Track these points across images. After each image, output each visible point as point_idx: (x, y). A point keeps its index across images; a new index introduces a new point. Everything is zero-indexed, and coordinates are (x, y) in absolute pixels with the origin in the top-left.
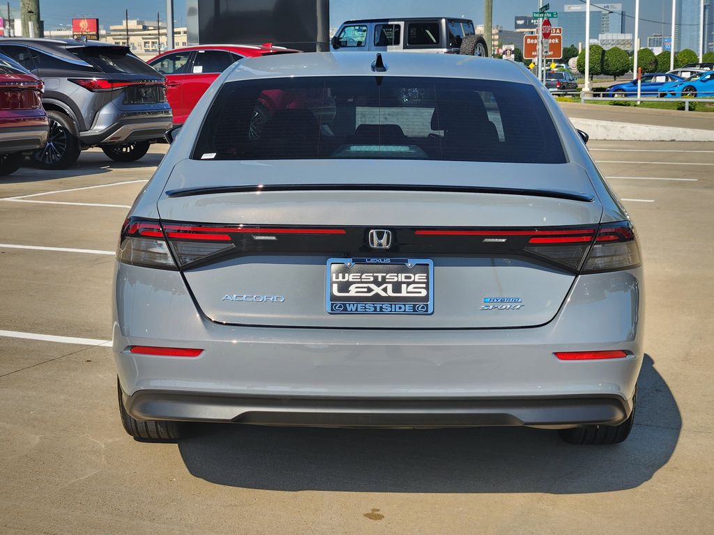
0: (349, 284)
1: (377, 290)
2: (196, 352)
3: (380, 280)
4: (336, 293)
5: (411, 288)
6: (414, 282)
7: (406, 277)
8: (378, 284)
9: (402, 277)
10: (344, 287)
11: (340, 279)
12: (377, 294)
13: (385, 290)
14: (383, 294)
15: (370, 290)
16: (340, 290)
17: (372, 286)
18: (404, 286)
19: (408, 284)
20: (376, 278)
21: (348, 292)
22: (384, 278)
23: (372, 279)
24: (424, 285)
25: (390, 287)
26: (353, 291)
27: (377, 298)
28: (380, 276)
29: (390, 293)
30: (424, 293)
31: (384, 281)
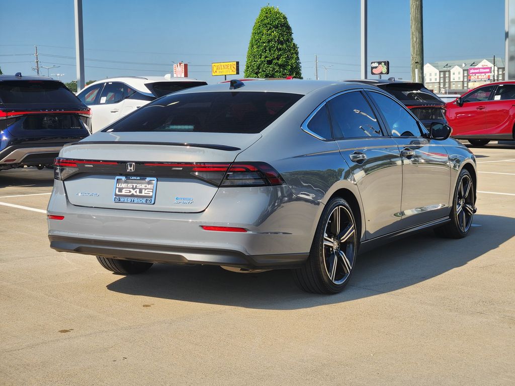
0: (123, 188)
1: (133, 192)
2: (61, 218)
3: (134, 187)
4: (117, 193)
5: (146, 192)
6: (148, 189)
7: (146, 186)
8: (134, 189)
9: (143, 186)
10: (120, 190)
11: (120, 186)
12: (133, 194)
13: (136, 192)
14: (135, 194)
15: (130, 192)
16: (119, 192)
17: (131, 190)
18: (143, 190)
19: (145, 189)
20: (133, 186)
21: (122, 192)
22: (136, 186)
23: (132, 186)
24: (152, 190)
25: (138, 190)
26: (124, 193)
27: (133, 196)
28: (135, 185)
29: (138, 194)
30: (151, 194)
31: (136, 188)
